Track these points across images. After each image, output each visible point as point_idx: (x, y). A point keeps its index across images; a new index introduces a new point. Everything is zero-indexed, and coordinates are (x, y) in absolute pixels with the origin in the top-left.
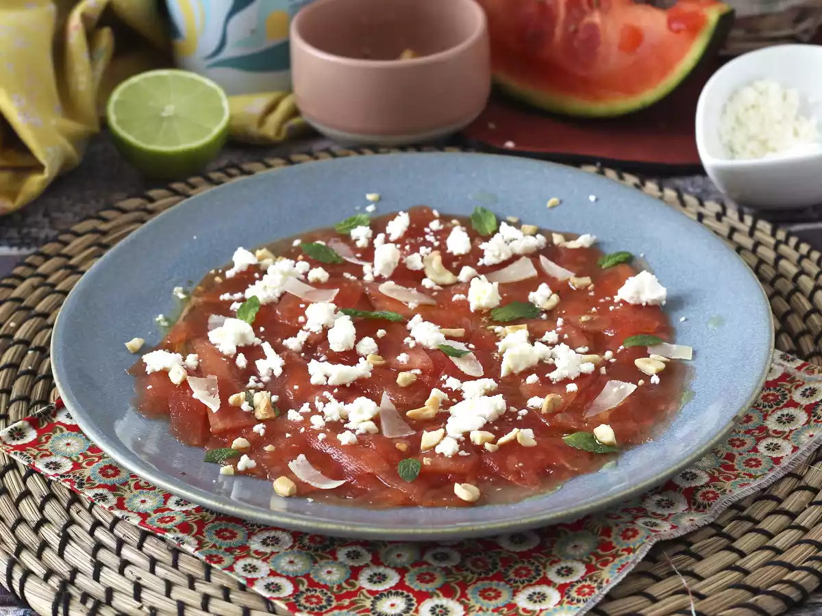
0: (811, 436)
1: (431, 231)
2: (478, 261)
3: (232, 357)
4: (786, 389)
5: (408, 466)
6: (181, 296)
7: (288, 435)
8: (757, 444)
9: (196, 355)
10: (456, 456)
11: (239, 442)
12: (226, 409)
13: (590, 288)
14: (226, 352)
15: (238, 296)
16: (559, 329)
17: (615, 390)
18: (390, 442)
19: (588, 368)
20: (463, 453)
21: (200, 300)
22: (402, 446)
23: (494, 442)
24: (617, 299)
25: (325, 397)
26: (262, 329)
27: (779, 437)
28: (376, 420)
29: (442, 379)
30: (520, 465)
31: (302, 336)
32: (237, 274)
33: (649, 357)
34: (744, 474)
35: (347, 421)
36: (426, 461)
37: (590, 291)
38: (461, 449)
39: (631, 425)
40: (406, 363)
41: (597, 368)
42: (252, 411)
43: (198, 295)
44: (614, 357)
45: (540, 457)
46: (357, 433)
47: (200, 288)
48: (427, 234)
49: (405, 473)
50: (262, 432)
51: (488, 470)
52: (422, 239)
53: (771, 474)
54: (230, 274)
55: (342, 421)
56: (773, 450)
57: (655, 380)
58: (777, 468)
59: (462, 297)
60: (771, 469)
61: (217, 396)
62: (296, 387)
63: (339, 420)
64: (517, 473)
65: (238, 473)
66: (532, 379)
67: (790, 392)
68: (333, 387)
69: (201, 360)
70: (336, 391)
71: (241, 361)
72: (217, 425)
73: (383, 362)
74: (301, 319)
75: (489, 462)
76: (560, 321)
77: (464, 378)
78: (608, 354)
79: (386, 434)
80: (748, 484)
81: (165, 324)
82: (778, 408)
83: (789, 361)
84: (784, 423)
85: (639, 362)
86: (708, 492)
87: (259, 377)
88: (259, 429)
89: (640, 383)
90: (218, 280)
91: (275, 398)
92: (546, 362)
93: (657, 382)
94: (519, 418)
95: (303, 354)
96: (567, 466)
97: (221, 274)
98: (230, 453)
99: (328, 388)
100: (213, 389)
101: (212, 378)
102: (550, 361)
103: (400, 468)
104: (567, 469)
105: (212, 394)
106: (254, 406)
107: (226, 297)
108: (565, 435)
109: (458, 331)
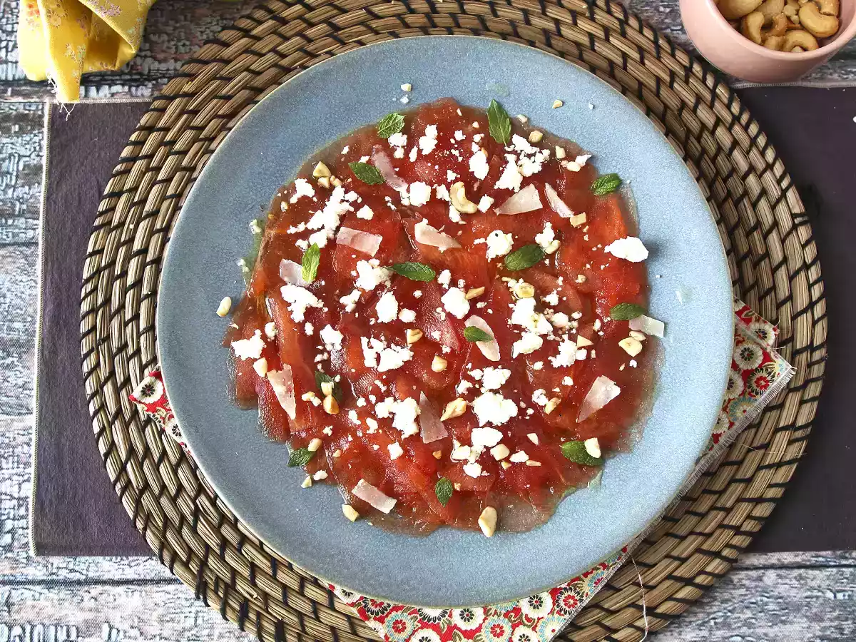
1: (457, 142)
2: (495, 184)
3: (302, 323)
5: (443, 488)
6: (256, 230)
11: (313, 445)
12: (302, 407)
13: (585, 230)
14: (296, 320)
15: (301, 227)
16: (560, 289)
18: (429, 449)
19: (582, 355)
20: (485, 473)
21: (273, 233)
22: (437, 455)
23: (507, 459)
24: (607, 249)
25: (376, 385)
26: (323, 283)
28: (417, 420)
29: (467, 367)
30: (528, 486)
31: (355, 295)
32: (299, 199)
33: (630, 336)
35: (394, 420)
36: (457, 487)
37: (585, 234)
38: (483, 470)
40: (438, 340)
41: (589, 349)
42: (321, 403)
43: (270, 227)
44: (602, 328)
46: (402, 437)
47: (270, 216)
48: (452, 146)
49: (441, 495)
50: (331, 433)
52: (448, 153)
54: (294, 200)
55: (391, 416)
57: (633, 363)
59: (482, 240)
61: (293, 393)
62: (353, 370)
64: (526, 492)
65: (315, 483)
66: (538, 366)
68: (383, 373)
69: (277, 331)
70: (385, 377)
71: (309, 329)
72: (295, 426)
73: (421, 335)
74: (354, 273)
76: (561, 279)
77: (483, 363)
78: (597, 325)
79: (425, 441)
81: (246, 269)
85: (622, 344)
87: (324, 345)
88: (328, 431)
89: (622, 368)
90: (284, 206)
91: (338, 378)
92: (548, 338)
93: (635, 366)
94: (528, 418)
95: (357, 315)
96: (563, 480)
97: (286, 198)
98: (307, 457)
99: (379, 376)
100: (289, 383)
101: (287, 367)
102: (551, 337)
103: (437, 489)
104: (563, 484)
105: (289, 390)
106: (322, 396)
107: (292, 230)
108: (562, 440)
109: (479, 291)
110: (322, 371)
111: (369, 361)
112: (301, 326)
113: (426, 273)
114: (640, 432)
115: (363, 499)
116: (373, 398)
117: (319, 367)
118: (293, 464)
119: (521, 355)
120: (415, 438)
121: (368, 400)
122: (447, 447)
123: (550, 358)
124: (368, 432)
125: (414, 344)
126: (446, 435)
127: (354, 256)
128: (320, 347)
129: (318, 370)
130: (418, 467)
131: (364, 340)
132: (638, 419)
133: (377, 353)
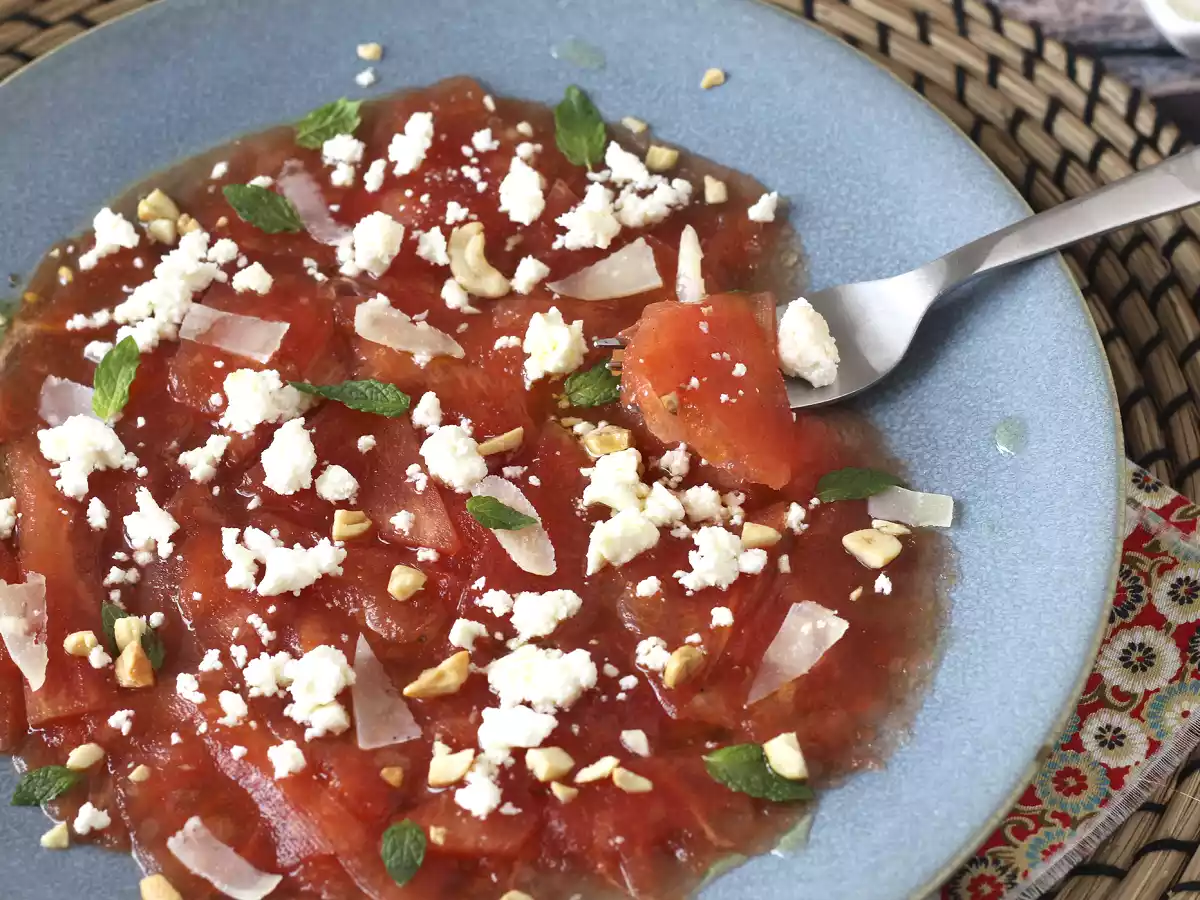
0: (1185, 714)
1: (476, 154)
2: (555, 239)
3: (81, 500)
4: (1141, 573)
5: (402, 843)
7: (175, 739)
8: (1080, 727)
9: (12, 500)
10: (495, 815)
11: (81, 756)
12: (63, 666)
14: (69, 492)
15: (101, 318)
17: (806, 629)
18: (372, 761)
19: (755, 562)
20: (509, 809)
21: (30, 328)
22: (393, 775)
23: (567, 779)
25: (251, 626)
26: (141, 422)
27: (1122, 709)
28: (344, 697)
29: (474, 587)
30: (619, 840)
31: (216, 446)
32: (100, 260)
33: (870, 526)
34: (1055, 815)
35: (289, 699)
36: (437, 835)
38: (504, 800)
39: (836, 719)
40: (407, 534)
41: (773, 551)
42: (109, 664)
43: (27, 317)
44: (806, 520)
45: (657, 812)
46: (309, 735)
47: (30, 297)
48: (466, 161)
49: (397, 860)
50: (126, 728)
51: (557, 849)
52: (455, 173)
53: (1106, 812)
54: (87, 261)
55: (281, 695)
56: (1111, 747)
57: (883, 584)
58: (1118, 797)
59: (512, 340)
60: (1103, 803)
61: (44, 636)
62: (197, 596)
63: (275, 695)
64: (614, 858)
65: (75, 839)
66: (649, 586)
67: (1149, 583)
68: (268, 600)
69: (20, 515)
70: (272, 609)
71: (97, 514)
72: (40, 710)
73: (366, 525)
74: (215, 399)
75: (558, 827)
77: (517, 581)
78: (795, 513)
79: (363, 744)
80: (1061, 846)
82: (1123, 626)
83: (1148, 490)
84: (1135, 669)
85: (852, 542)
86: (982, 879)
87: (130, 552)
88: (120, 720)
89: (855, 595)
90: (65, 276)
91: (156, 618)
92: (675, 533)
93: (888, 590)
94: (621, 696)
95: (216, 490)
96: (710, 834)
97: (70, 261)
98: (63, 783)
99: (258, 603)
100: (36, 613)
101: (36, 580)
102: (683, 531)
103: (386, 847)
104: (710, 843)
105: (34, 629)
106: (114, 651)
107: (78, 322)
108: (709, 745)
109: (512, 437)
110: (121, 605)
111: (238, 577)
112: (80, 507)
113: (388, 399)
114: (907, 726)
115: (196, 870)
116: (239, 653)
117: (115, 595)
118: (26, 800)
119: (607, 568)
120: (339, 741)
121: (225, 657)
122: (418, 757)
123: (678, 574)
124: (221, 721)
125: (350, 543)
126: (416, 733)
127: (219, 364)
128: (119, 556)
129: (110, 601)
130: (341, 798)
131: (229, 534)
132: (900, 702)
133: (256, 562)
